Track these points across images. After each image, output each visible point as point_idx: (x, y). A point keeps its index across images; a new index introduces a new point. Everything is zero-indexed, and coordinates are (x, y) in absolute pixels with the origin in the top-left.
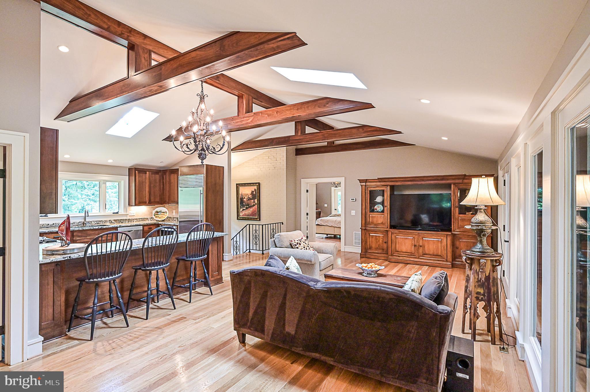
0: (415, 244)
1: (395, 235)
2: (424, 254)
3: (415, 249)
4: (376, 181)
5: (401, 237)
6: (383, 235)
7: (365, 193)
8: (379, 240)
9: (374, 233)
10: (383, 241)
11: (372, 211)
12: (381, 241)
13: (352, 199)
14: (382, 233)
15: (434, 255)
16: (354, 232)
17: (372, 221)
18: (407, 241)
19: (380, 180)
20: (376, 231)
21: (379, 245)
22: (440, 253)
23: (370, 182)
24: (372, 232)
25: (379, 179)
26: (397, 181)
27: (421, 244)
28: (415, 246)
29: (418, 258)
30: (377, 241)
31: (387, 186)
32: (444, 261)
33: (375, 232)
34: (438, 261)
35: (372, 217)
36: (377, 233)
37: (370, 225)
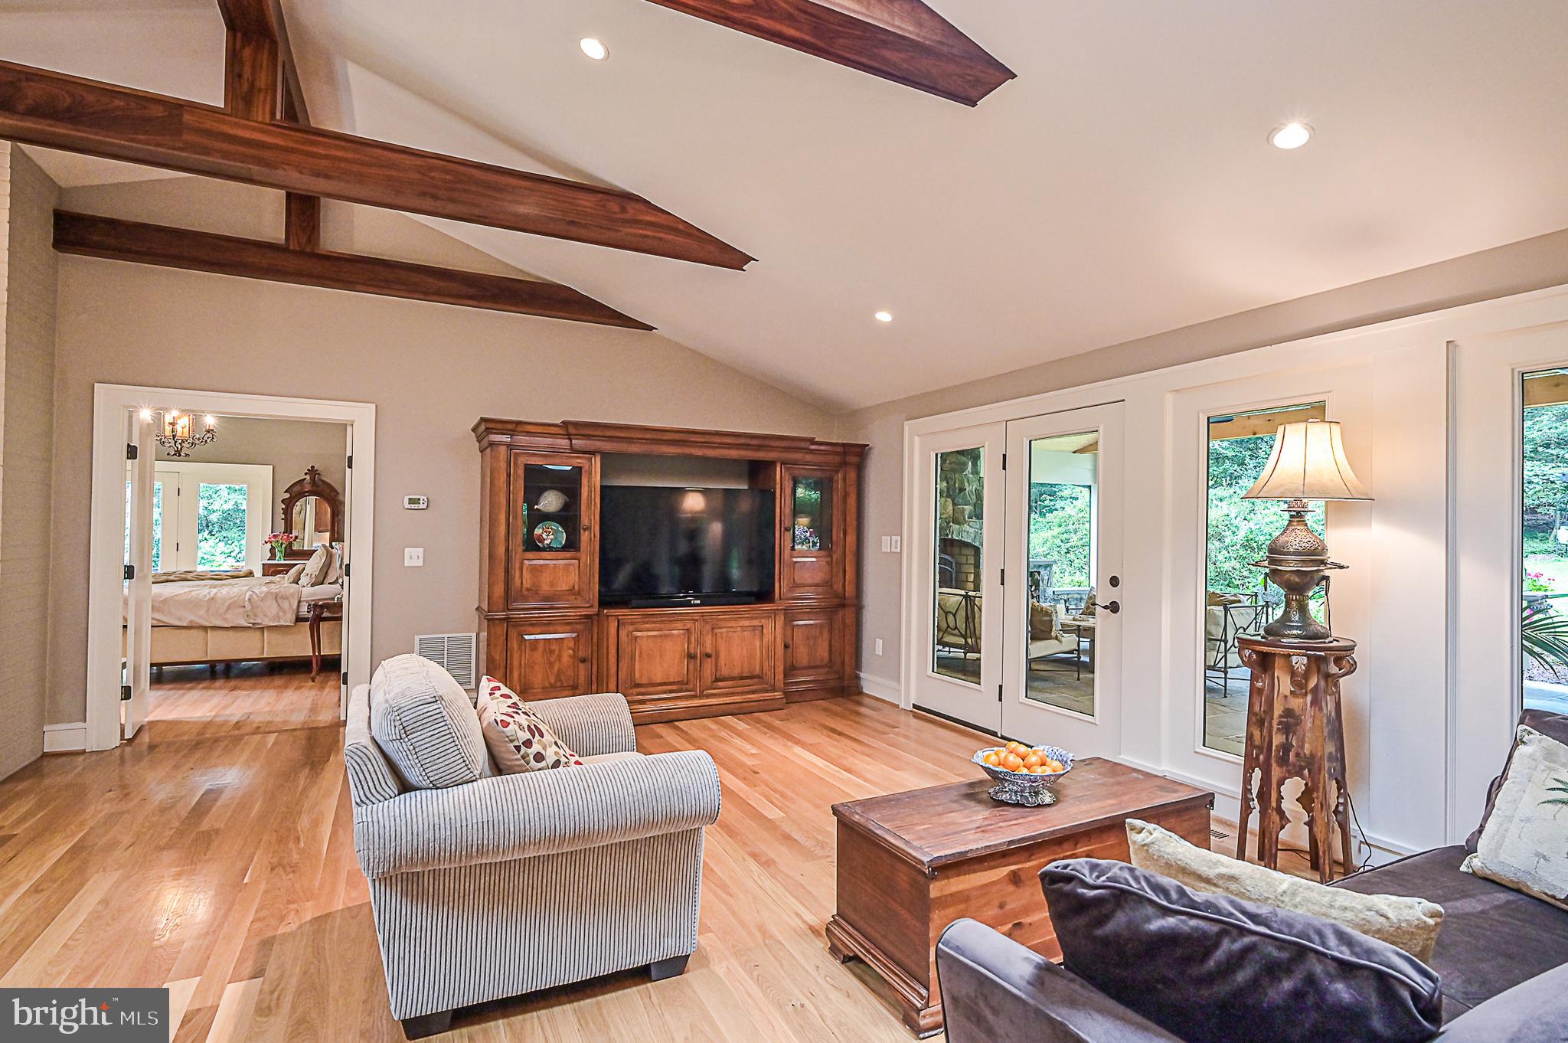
0: (692, 651)
1: (631, 628)
2: (717, 680)
3: (691, 667)
4: (553, 430)
5: (650, 633)
6: (574, 635)
7: (509, 475)
8: (559, 656)
9: (538, 630)
10: (573, 657)
11: (532, 545)
12: (565, 659)
13: (411, 501)
14: (568, 628)
15: (742, 678)
16: (417, 638)
17: (534, 584)
18: (668, 645)
19: (569, 429)
20: (550, 623)
21: (559, 672)
22: (757, 668)
23: (529, 434)
24: (530, 629)
25: (566, 424)
26: (630, 440)
27: (709, 651)
28: (691, 657)
29: (701, 696)
30: (552, 659)
31: (593, 453)
32: (767, 691)
33: (547, 625)
34: (753, 692)
35: (535, 569)
36: (551, 628)
37: (525, 599)
